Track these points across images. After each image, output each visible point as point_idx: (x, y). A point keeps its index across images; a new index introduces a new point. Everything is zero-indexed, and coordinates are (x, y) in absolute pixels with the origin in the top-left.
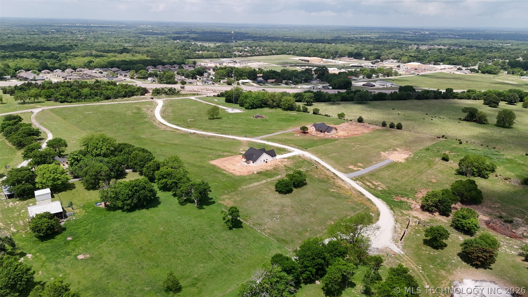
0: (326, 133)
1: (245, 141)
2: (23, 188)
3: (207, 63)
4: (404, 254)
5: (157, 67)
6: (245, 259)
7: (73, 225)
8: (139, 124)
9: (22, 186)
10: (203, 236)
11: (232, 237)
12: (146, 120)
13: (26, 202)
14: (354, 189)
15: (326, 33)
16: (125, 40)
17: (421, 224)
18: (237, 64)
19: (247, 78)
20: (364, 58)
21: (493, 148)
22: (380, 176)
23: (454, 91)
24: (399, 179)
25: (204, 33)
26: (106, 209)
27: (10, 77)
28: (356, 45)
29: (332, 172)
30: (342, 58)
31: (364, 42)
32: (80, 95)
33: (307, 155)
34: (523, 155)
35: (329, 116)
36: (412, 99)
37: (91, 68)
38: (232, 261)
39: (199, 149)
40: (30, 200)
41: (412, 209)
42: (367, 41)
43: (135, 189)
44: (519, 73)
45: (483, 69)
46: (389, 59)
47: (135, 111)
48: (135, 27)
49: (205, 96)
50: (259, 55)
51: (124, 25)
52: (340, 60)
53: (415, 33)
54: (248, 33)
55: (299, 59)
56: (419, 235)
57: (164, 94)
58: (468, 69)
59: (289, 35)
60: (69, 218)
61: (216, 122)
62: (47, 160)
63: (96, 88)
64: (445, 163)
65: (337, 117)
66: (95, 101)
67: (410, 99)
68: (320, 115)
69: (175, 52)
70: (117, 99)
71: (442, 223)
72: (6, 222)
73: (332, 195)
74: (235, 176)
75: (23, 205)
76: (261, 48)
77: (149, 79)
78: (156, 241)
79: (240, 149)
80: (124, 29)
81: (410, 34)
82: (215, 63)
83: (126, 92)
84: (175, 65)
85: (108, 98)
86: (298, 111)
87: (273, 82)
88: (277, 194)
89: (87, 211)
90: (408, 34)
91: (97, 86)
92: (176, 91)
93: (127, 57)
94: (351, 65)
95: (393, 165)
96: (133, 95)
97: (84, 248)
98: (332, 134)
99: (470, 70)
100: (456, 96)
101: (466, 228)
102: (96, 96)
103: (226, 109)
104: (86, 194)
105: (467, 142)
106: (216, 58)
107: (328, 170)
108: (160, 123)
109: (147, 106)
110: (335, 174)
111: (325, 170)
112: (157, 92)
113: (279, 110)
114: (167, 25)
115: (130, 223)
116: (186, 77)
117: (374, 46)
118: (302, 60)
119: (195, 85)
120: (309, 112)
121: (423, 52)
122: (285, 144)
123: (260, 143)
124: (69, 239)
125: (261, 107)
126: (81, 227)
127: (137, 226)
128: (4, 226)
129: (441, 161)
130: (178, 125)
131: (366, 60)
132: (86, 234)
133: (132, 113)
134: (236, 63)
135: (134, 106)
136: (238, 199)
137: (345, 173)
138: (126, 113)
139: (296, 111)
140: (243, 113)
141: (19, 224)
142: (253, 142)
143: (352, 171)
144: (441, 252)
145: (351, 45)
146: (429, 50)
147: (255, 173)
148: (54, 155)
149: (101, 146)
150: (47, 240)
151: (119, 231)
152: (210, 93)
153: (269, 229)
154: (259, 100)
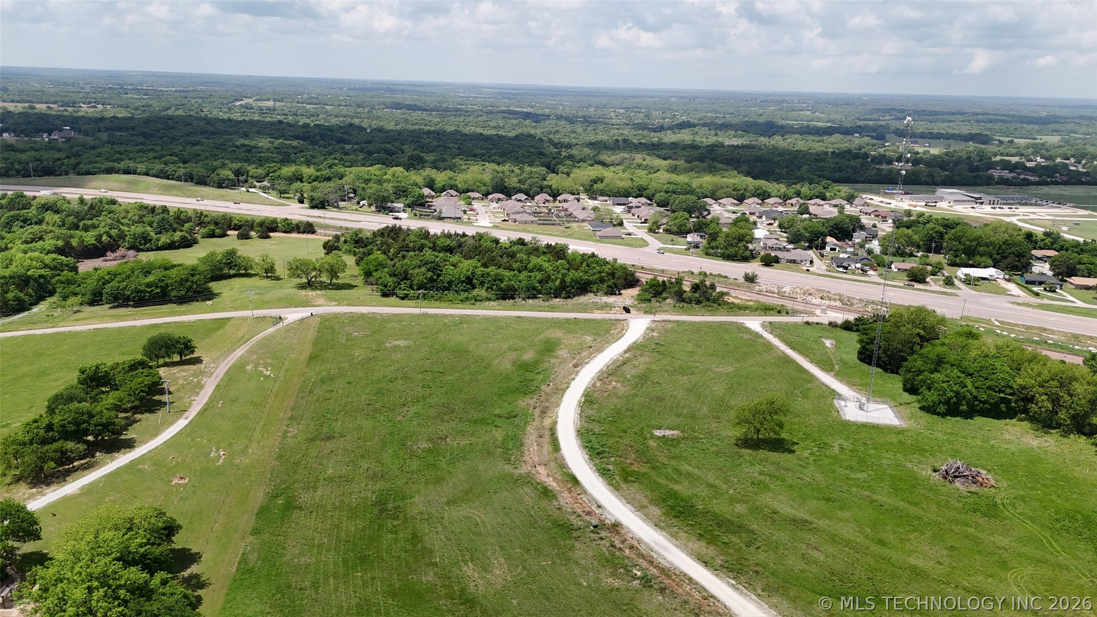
5: (745, 201)
12: (525, 404)
18: (983, 206)
19: (990, 262)
27: (401, 205)
37: (593, 194)
49: (798, 319)
50: (1065, 184)
57: (672, 297)
70: (531, 301)
77: (688, 237)
87: (1086, 288)
96: (584, 292)
103: (840, 398)
109: (584, 338)
112: (655, 291)
116: (792, 242)
119: (801, 272)
134: (981, 203)
138: (498, 360)
140: (901, 432)
152: (825, 311)
154: (989, 383)
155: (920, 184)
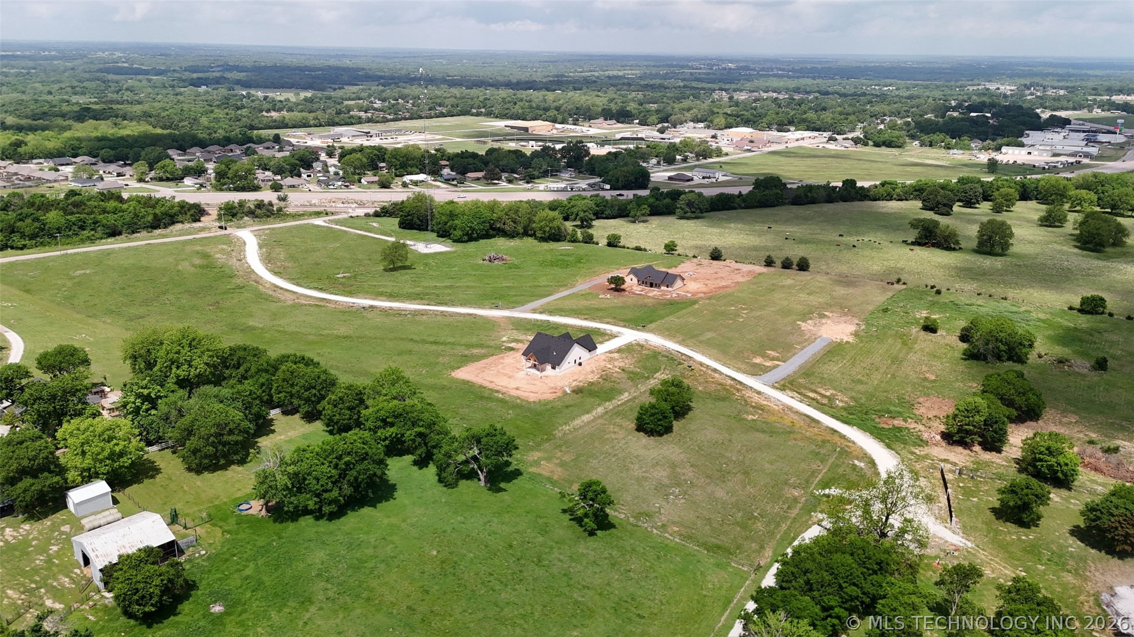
0: (663, 288)
1: (500, 318)
2: (37, 487)
3: (301, 137)
4: (973, 546)
5: (188, 151)
6: (662, 604)
7: (210, 571)
8: (224, 293)
9: (34, 484)
10: (539, 561)
11: (606, 555)
12: (239, 281)
13: (47, 522)
14: (790, 409)
15: (532, 68)
16: (73, 88)
17: (965, 475)
18: (373, 139)
19: (418, 170)
20: (637, 121)
21: (1003, 298)
22: (826, 376)
23: (859, 184)
24: (864, 379)
25: (258, 69)
26: (270, 517)
28: (606, 92)
29: (727, 376)
30: (592, 121)
31: (619, 87)
32: (44, 229)
33: (655, 340)
34: (1064, 310)
35: (645, 250)
36: (783, 204)
37: (20, 159)
38: (637, 613)
39: (410, 346)
40: (58, 515)
41: (926, 443)
42: (627, 84)
43: (345, 462)
44: (943, 144)
45: (876, 138)
46: (686, 121)
47: (197, 261)
48: (85, 57)
49: (345, 216)
50: (411, 118)
51: (53, 53)
52: (590, 126)
53: (711, 66)
54: (364, 69)
55: (506, 126)
56: (975, 499)
57: (247, 216)
58: (848, 139)
59: (455, 71)
60: (188, 553)
61: (403, 277)
62: (67, 405)
63: (75, 210)
64: (931, 336)
65: (665, 251)
66: (82, 241)
67: (781, 205)
68: (624, 247)
69: (215, 116)
70: (138, 235)
71: (1000, 468)
72: (23, 585)
73: (754, 427)
74: (529, 403)
75: (46, 533)
76: (408, 102)
77: (188, 181)
78: (437, 587)
79: (501, 338)
80: (55, 62)
81: (700, 69)
82: (321, 137)
83: (155, 215)
84: (232, 146)
85: (114, 233)
86: (573, 242)
87: (478, 179)
88: (643, 438)
89: (226, 528)
90: (696, 69)
91: (76, 205)
92: (275, 209)
93: (105, 128)
94: (618, 136)
95: (835, 350)
96: (173, 223)
97: (268, 629)
98: (676, 291)
99: (852, 139)
100: (864, 195)
101: (1060, 475)
102: (82, 228)
103: (411, 245)
104: (199, 483)
105: (948, 290)
106: (316, 126)
107: (715, 370)
108: (277, 286)
109: (220, 247)
110: (736, 380)
111: (710, 372)
112: (231, 213)
113: (529, 242)
114: (163, 52)
115: (350, 547)
116: (275, 173)
117: (645, 96)
118: (512, 127)
119: (306, 192)
120: (597, 244)
121: (745, 105)
122: (593, 319)
123: (537, 320)
124: (217, 609)
125: (487, 236)
126: (232, 574)
127: (370, 551)
128: (23, 597)
129: (923, 333)
130: (321, 290)
131: (641, 124)
132: (253, 591)
133: (193, 266)
134: (371, 136)
135: (188, 249)
136: (567, 458)
137: (754, 374)
138: (180, 268)
139: (569, 241)
140: (455, 252)
141: (63, 586)
142: (521, 319)
143: (766, 370)
144: (1039, 533)
145: (596, 93)
146: (756, 100)
147: (569, 392)
148: (85, 392)
149: (188, 359)
150: (162, 623)
151: (334, 572)
152: (354, 209)
153: (674, 523)
154: (482, 220)
155: (310, 127)
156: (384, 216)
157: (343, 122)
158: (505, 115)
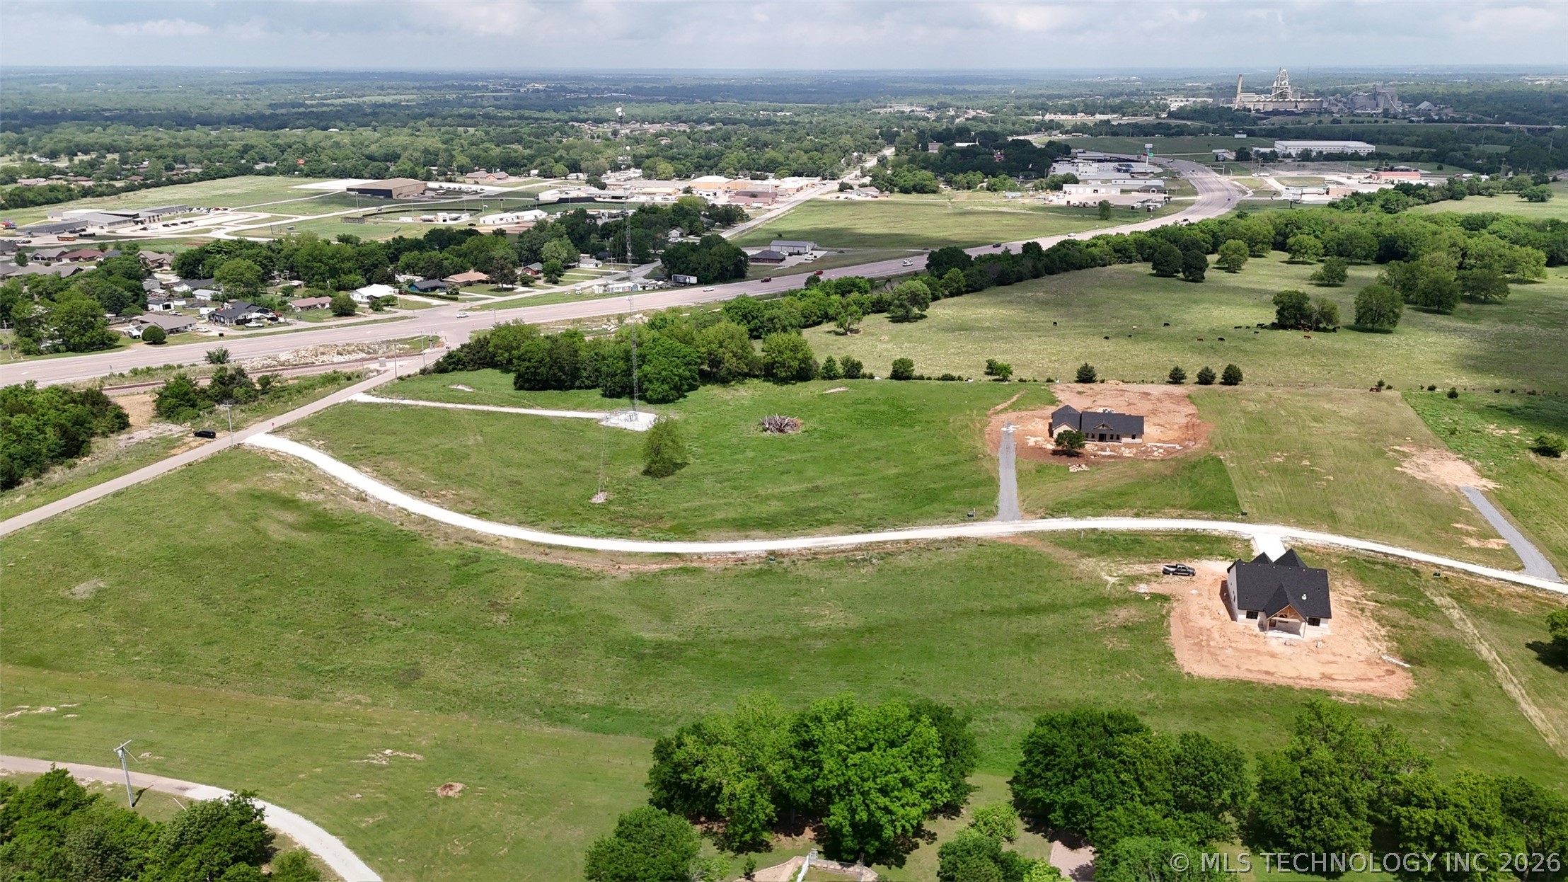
0: (1125, 440)
18: (151, 226)
20: (536, 172)
21: (1530, 394)
29: (1497, 579)
35: (960, 379)
44: (985, 185)
45: (902, 183)
55: (348, 190)
58: (866, 185)
68: (922, 378)
86: (831, 378)
94: (549, 197)
99: (873, 185)
103: (601, 420)
105: (1454, 389)
107: (1469, 573)
111: (1467, 577)
118: (361, 191)
120: (872, 377)
129: (1544, 459)
131: (543, 175)
134: (143, 222)
137: (1515, 568)
139: (824, 378)
142: (1050, 534)
146: (653, 135)
147: (1404, 664)
152: (382, 364)
156: (454, 369)
157: (41, 199)
158: (323, 172)
